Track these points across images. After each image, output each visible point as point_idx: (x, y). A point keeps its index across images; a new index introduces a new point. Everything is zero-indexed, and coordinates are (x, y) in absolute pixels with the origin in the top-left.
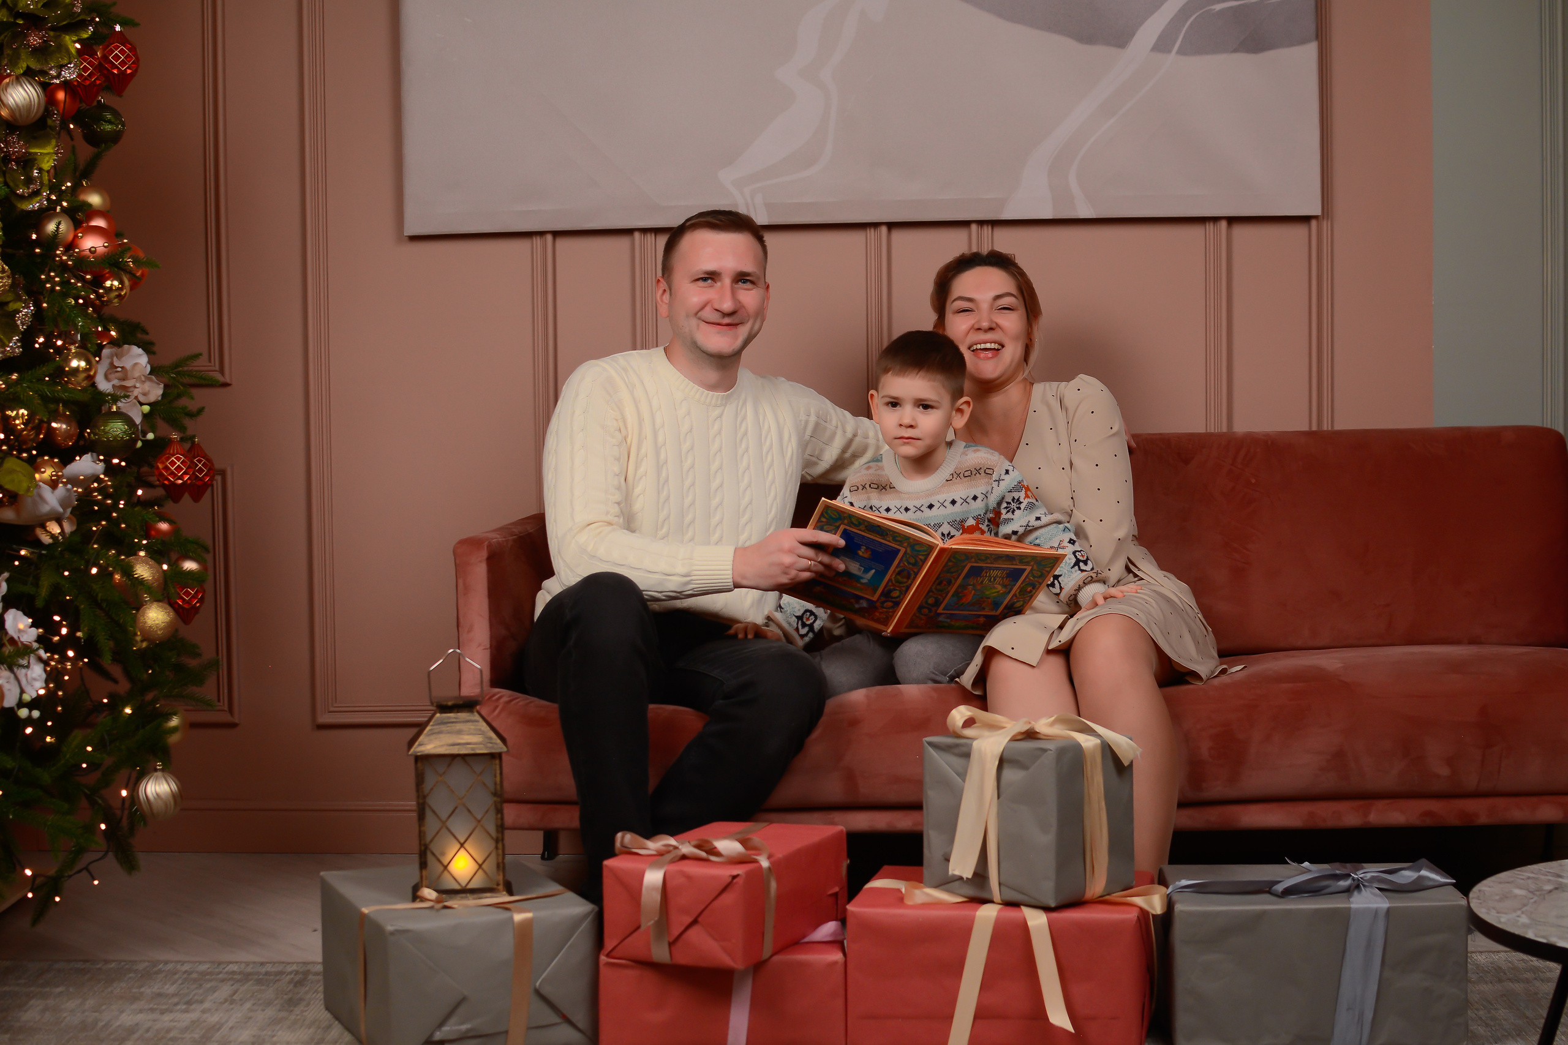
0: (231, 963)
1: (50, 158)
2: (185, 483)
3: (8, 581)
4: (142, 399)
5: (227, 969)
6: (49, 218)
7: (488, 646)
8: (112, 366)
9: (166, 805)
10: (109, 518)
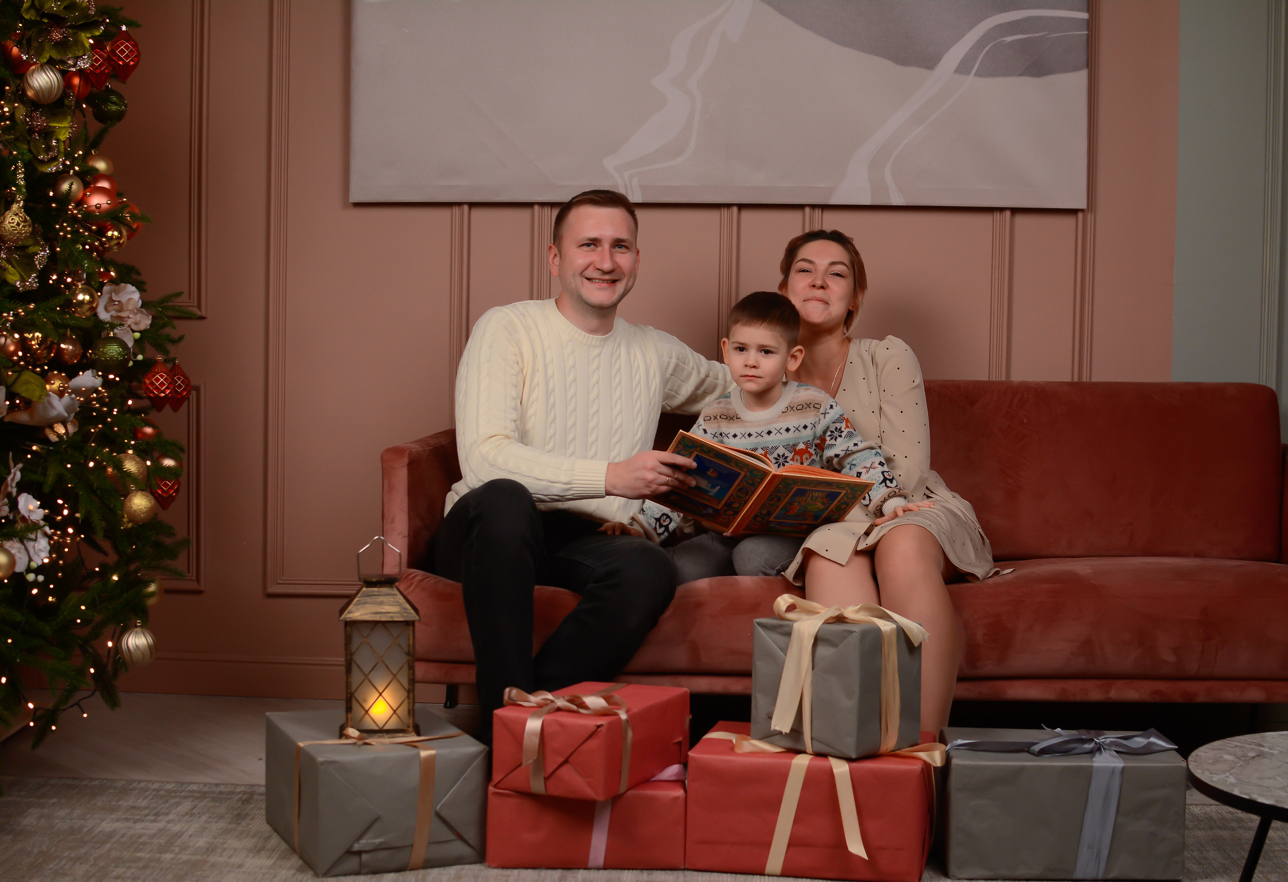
0: (193, 783)
1: (66, 131)
2: (166, 396)
3: (21, 470)
4: (134, 327)
5: (188, 789)
6: (64, 180)
7: (407, 534)
8: (111, 300)
9: (143, 654)
10: (104, 422)
